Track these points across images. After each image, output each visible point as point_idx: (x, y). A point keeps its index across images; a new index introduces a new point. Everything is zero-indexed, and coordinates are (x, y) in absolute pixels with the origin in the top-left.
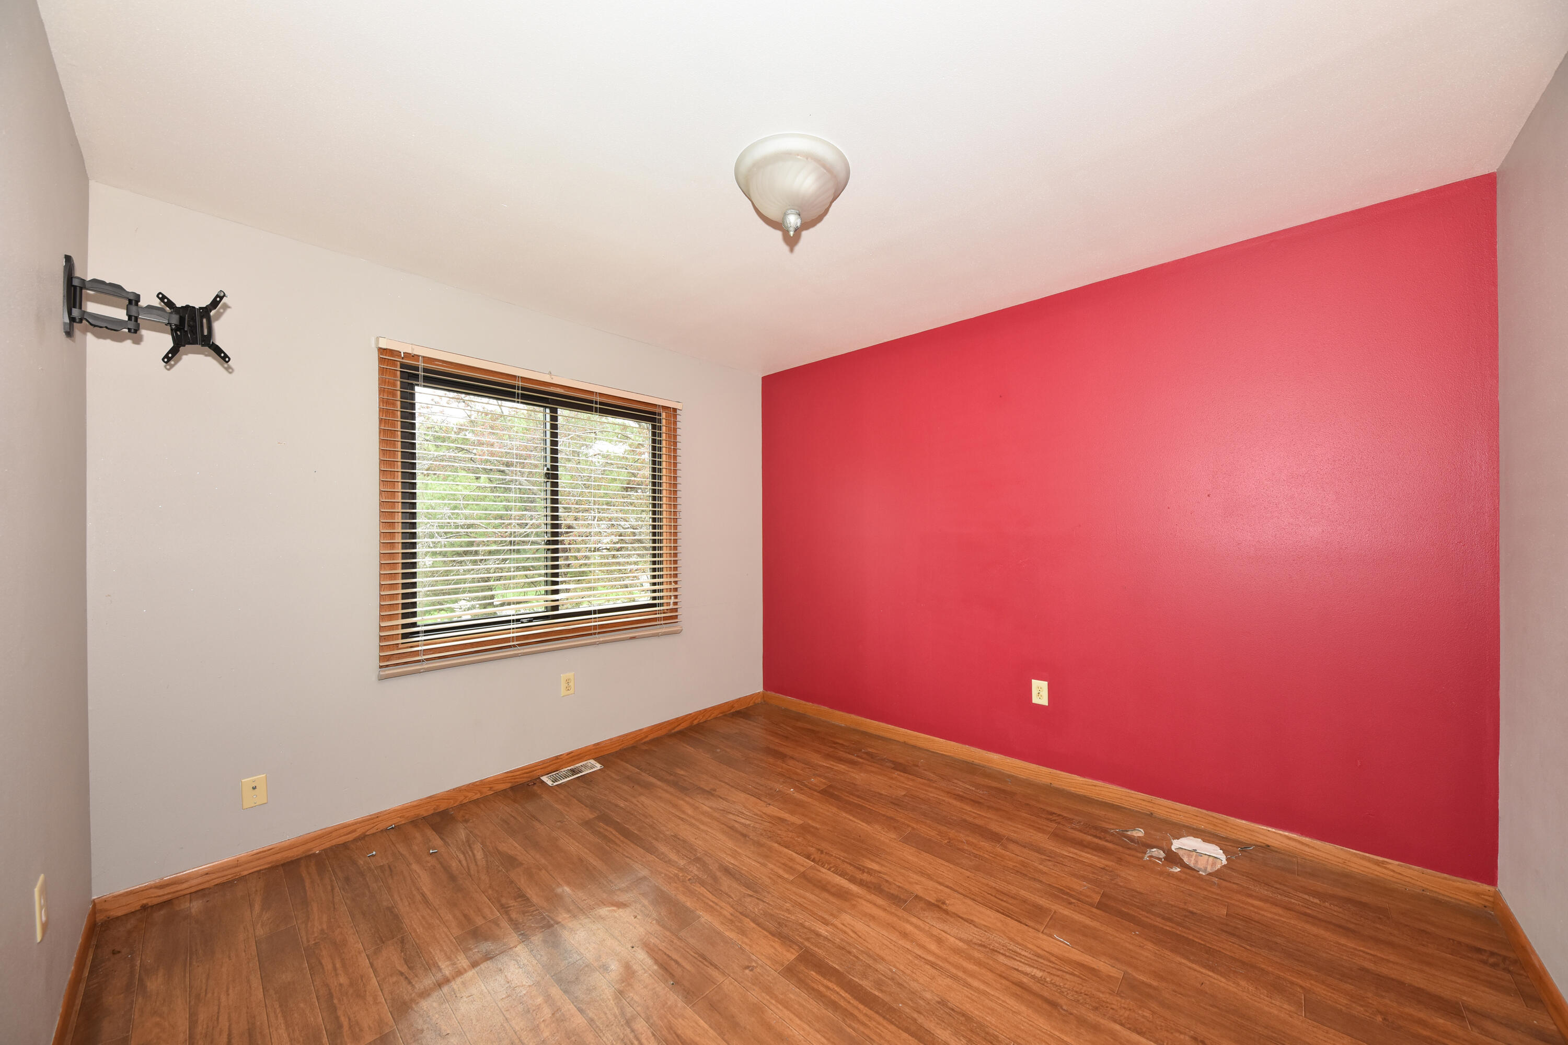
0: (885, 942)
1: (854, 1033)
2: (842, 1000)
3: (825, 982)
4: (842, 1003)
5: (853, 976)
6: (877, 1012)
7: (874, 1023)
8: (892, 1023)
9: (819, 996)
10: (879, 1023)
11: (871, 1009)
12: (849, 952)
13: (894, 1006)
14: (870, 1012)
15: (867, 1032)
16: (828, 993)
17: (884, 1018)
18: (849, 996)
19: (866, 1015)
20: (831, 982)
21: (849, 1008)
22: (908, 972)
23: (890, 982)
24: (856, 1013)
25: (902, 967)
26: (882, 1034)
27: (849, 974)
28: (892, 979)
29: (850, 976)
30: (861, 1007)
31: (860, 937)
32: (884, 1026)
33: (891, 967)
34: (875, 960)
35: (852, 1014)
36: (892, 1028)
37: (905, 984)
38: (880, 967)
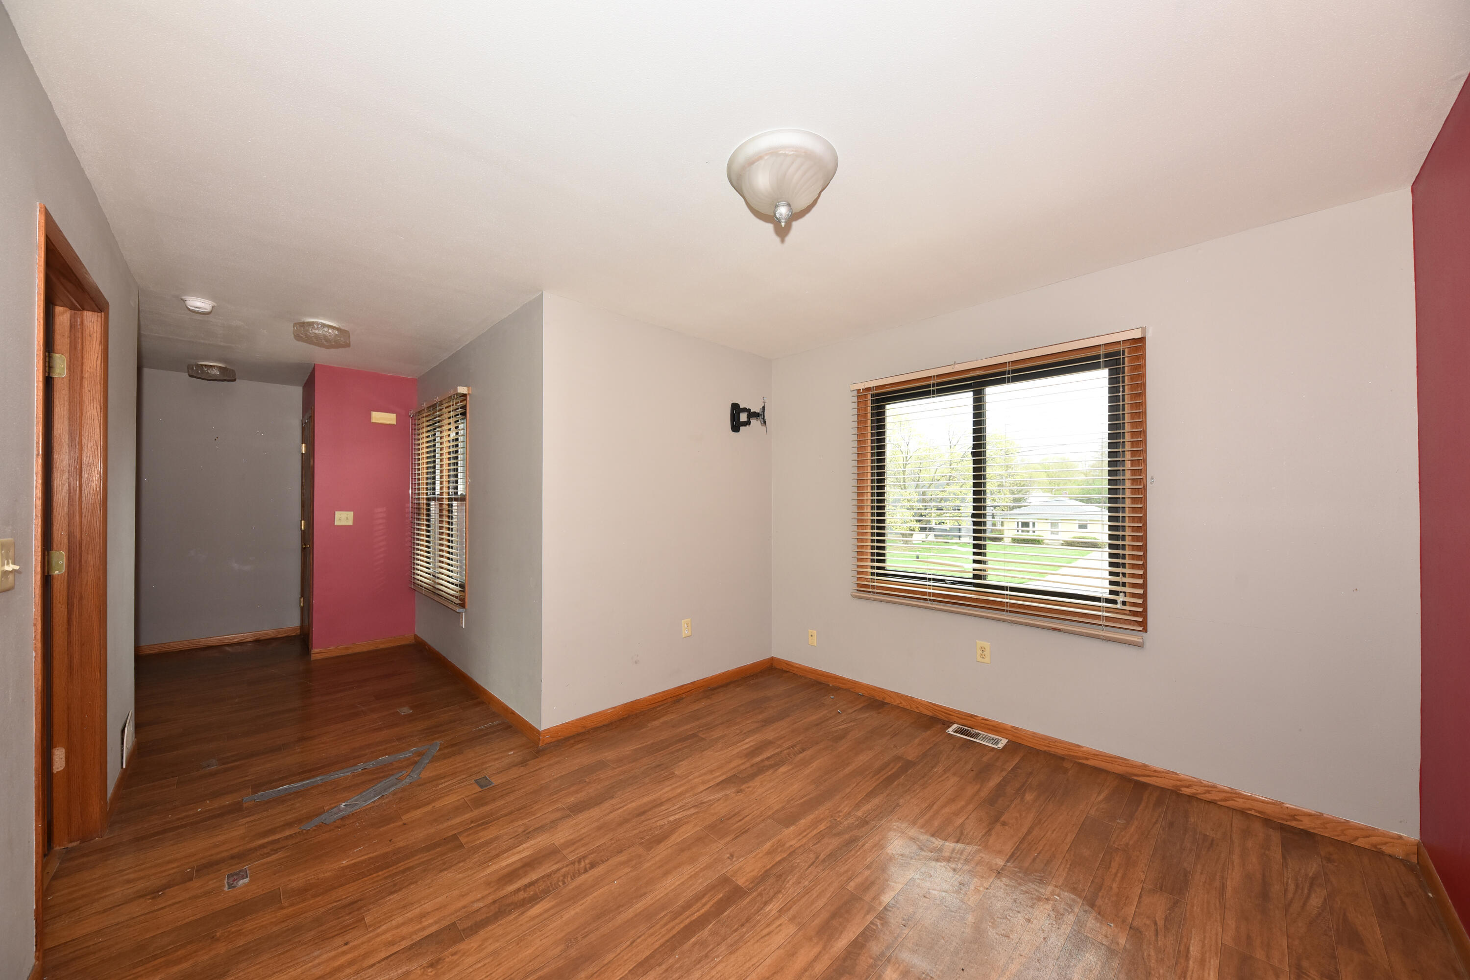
0: (755, 960)
1: (658, 917)
2: (691, 913)
3: (711, 903)
4: (688, 913)
5: (714, 925)
6: (674, 936)
7: (664, 932)
8: (661, 946)
9: (698, 898)
10: (663, 936)
11: (678, 932)
12: (743, 925)
13: (678, 951)
14: (674, 932)
15: (658, 926)
16: (699, 904)
17: (667, 941)
18: (694, 918)
19: (673, 928)
20: (710, 908)
21: (683, 917)
22: (713, 973)
23: (704, 953)
24: (677, 921)
25: (719, 968)
26: (653, 937)
27: (717, 922)
28: (706, 956)
29: (714, 922)
30: (682, 926)
31: (762, 937)
32: (659, 939)
33: (720, 958)
34: (731, 945)
35: (676, 918)
36: (656, 945)
37: (699, 966)
38: (723, 948)
